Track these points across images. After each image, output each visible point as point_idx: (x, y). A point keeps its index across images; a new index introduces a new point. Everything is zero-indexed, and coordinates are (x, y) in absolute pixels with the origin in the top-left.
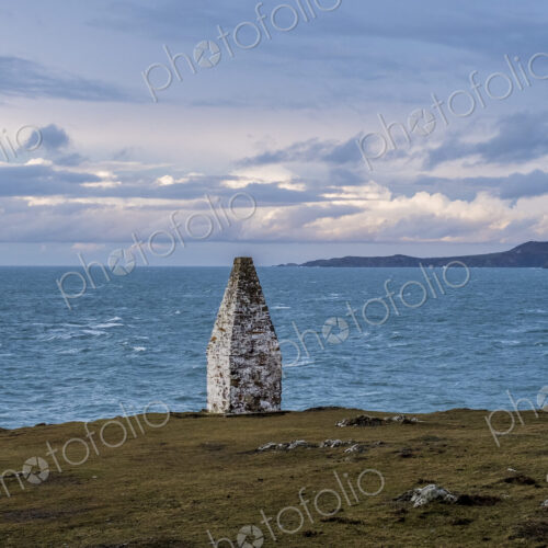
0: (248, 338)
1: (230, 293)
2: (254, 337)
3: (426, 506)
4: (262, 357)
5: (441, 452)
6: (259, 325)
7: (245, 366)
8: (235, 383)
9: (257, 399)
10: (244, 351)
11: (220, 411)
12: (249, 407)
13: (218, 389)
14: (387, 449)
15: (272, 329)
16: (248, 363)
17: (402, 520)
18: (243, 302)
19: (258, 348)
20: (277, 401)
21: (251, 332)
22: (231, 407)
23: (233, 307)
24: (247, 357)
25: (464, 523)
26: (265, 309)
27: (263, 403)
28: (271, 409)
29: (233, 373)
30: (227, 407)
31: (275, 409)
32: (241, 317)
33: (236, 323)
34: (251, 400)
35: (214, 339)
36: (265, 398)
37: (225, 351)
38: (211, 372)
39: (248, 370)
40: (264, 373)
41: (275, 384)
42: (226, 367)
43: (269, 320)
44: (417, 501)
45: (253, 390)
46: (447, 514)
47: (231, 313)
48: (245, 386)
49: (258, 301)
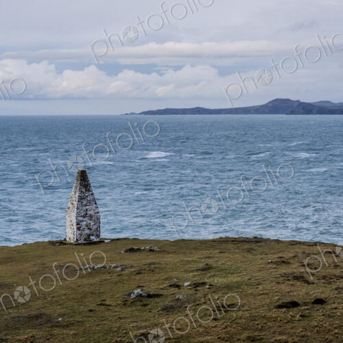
0: (84, 208)
1: (76, 187)
2: (87, 207)
3: (135, 298)
4: (91, 216)
5: (153, 271)
6: (89, 202)
7: (83, 221)
8: (79, 229)
9: (89, 235)
10: (83, 214)
11: (72, 241)
12: (85, 240)
13: (71, 231)
14: (133, 270)
15: (96, 203)
16: (84, 219)
17: (125, 304)
18: (82, 191)
19: (89, 212)
20: (98, 236)
21: (86, 205)
22: (77, 240)
23: (77, 194)
24: (84, 217)
25: (145, 305)
26: (92, 194)
27: (92, 238)
28: (95, 240)
29: (77, 224)
30: (75, 240)
31: (98, 240)
32: (81, 199)
33: (79, 201)
34: (86, 236)
35: (69, 208)
36: (93, 235)
37: (74, 215)
38: (68, 223)
39: (84, 223)
40: (92, 223)
41: (97, 229)
42: (74, 221)
43: (94, 200)
44: (133, 296)
45: (87, 231)
46: (142, 301)
47: (76, 196)
48: (83, 230)
49: (89, 191)
